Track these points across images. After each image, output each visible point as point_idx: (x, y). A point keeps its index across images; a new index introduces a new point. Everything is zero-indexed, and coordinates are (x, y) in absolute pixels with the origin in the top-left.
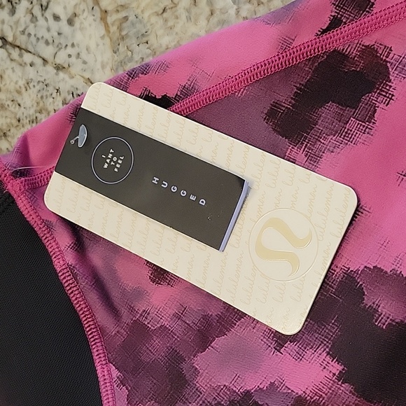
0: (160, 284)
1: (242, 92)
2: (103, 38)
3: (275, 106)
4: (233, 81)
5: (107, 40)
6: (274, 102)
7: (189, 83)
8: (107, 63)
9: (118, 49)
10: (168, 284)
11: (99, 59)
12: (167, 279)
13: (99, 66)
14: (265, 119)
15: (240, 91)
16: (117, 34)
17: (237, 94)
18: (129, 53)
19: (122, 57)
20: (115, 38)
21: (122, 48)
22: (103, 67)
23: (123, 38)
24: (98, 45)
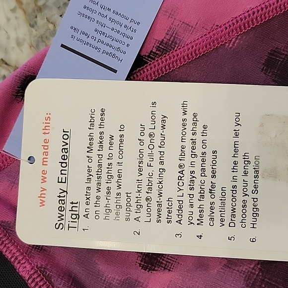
0: (154, 270)
1: (234, 43)
2: (13, 10)
3: (273, 55)
4: (222, 31)
5: (20, 13)
6: (271, 50)
7: (168, 37)
8: (24, 40)
9: (36, 23)
10: (165, 269)
11: (13, 35)
12: (162, 263)
13: (13, 44)
14: (263, 69)
15: (231, 40)
16: (32, 5)
17: (227, 45)
18: (51, 26)
19: (42, 31)
20: (30, 10)
21: (41, 21)
22: (19, 44)
23: (40, 9)
24: (9, 20)
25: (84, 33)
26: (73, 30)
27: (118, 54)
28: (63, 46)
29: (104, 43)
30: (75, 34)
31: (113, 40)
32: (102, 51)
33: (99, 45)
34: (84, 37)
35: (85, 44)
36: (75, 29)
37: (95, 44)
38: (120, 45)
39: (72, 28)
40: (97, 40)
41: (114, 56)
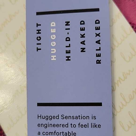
25: (85, 126)
26: (97, 124)
27: (44, 122)
28: (100, 104)
29: (61, 126)
30: (94, 121)
31: (55, 132)
32: (60, 117)
33: (65, 122)
34: (83, 122)
35: (79, 116)
36: (95, 126)
37: (70, 121)
38: (46, 130)
39: (99, 126)
40: (69, 125)
41: (47, 118)
